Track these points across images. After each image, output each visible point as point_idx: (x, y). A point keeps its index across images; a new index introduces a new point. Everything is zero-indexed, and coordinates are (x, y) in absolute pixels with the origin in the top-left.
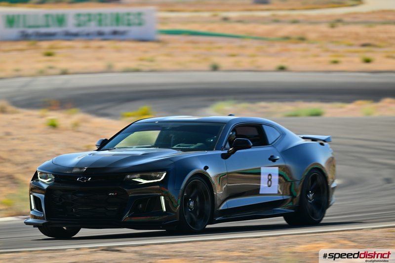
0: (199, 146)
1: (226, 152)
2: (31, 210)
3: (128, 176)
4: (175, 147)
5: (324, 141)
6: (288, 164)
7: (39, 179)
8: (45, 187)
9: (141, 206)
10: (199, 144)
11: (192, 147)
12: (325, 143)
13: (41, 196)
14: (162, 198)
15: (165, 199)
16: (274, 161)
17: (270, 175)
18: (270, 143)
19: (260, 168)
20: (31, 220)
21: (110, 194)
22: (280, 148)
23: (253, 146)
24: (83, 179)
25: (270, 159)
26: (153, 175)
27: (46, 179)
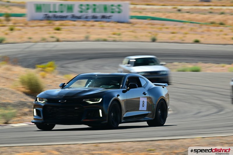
0: (113, 87)
1: (125, 89)
2: (34, 116)
3: (84, 100)
4: (101, 87)
5: (165, 86)
6: (151, 96)
7: (38, 101)
8: (43, 105)
9: (89, 114)
10: (112, 86)
11: (109, 87)
12: (164, 87)
13: (41, 109)
14: (100, 111)
15: (102, 111)
16: (145, 94)
17: (143, 101)
18: (143, 86)
19: (139, 98)
20: (34, 121)
21: (76, 108)
22: (147, 88)
23: (138, 87)
24: (62, 101)
25: (143, 94)
26: (95, 99)
27: (42, 101)
